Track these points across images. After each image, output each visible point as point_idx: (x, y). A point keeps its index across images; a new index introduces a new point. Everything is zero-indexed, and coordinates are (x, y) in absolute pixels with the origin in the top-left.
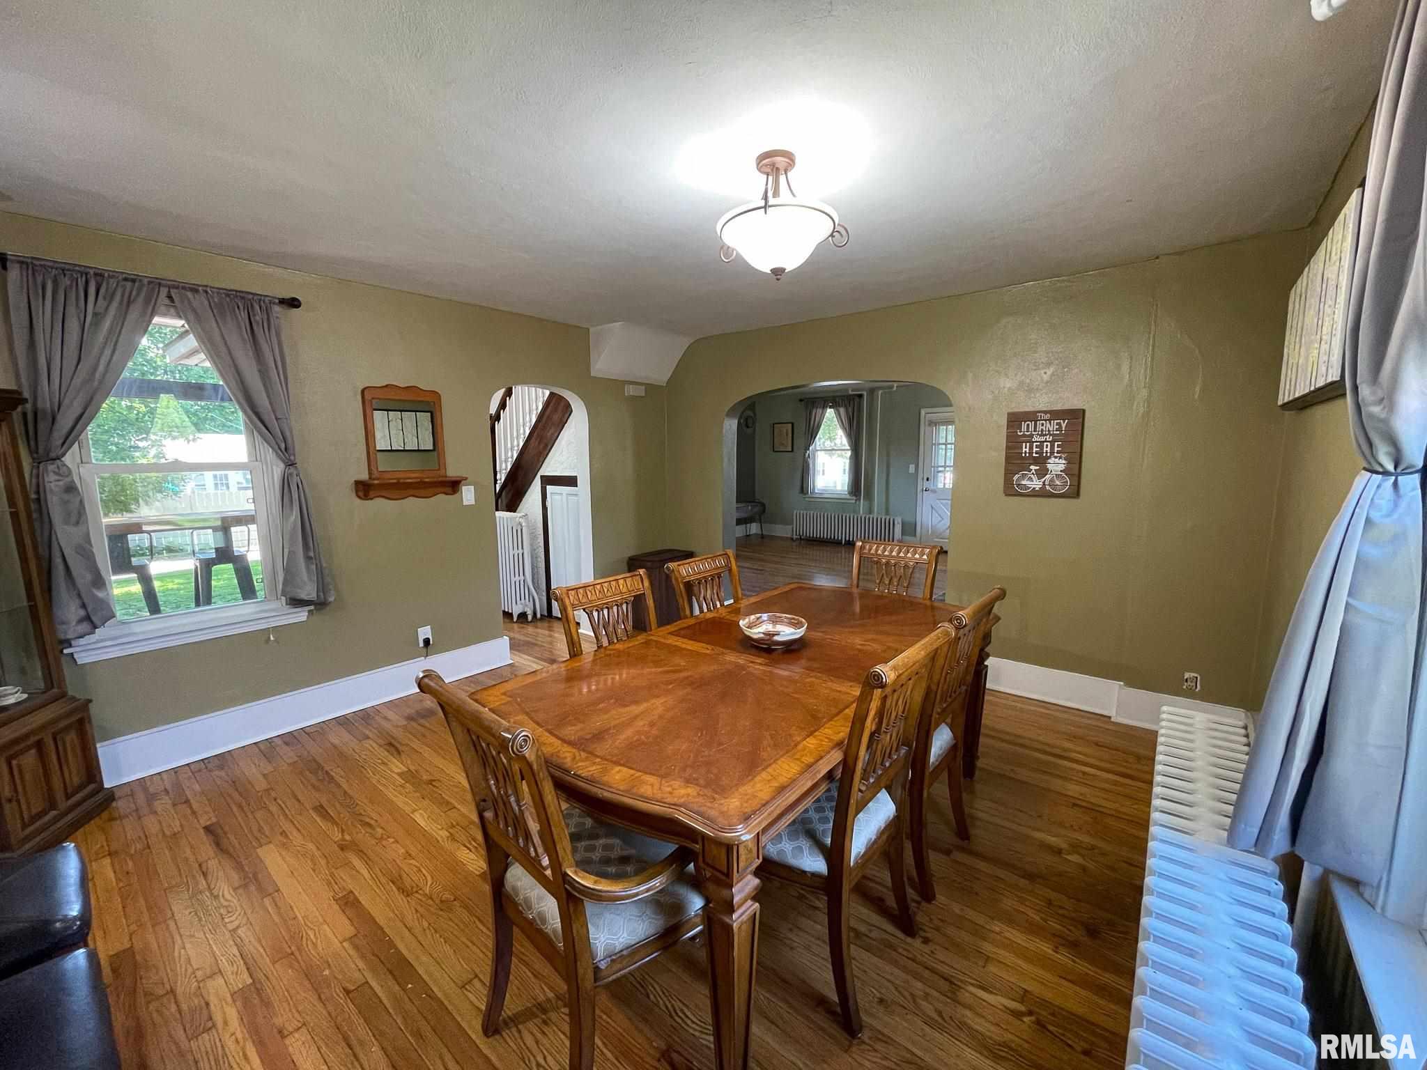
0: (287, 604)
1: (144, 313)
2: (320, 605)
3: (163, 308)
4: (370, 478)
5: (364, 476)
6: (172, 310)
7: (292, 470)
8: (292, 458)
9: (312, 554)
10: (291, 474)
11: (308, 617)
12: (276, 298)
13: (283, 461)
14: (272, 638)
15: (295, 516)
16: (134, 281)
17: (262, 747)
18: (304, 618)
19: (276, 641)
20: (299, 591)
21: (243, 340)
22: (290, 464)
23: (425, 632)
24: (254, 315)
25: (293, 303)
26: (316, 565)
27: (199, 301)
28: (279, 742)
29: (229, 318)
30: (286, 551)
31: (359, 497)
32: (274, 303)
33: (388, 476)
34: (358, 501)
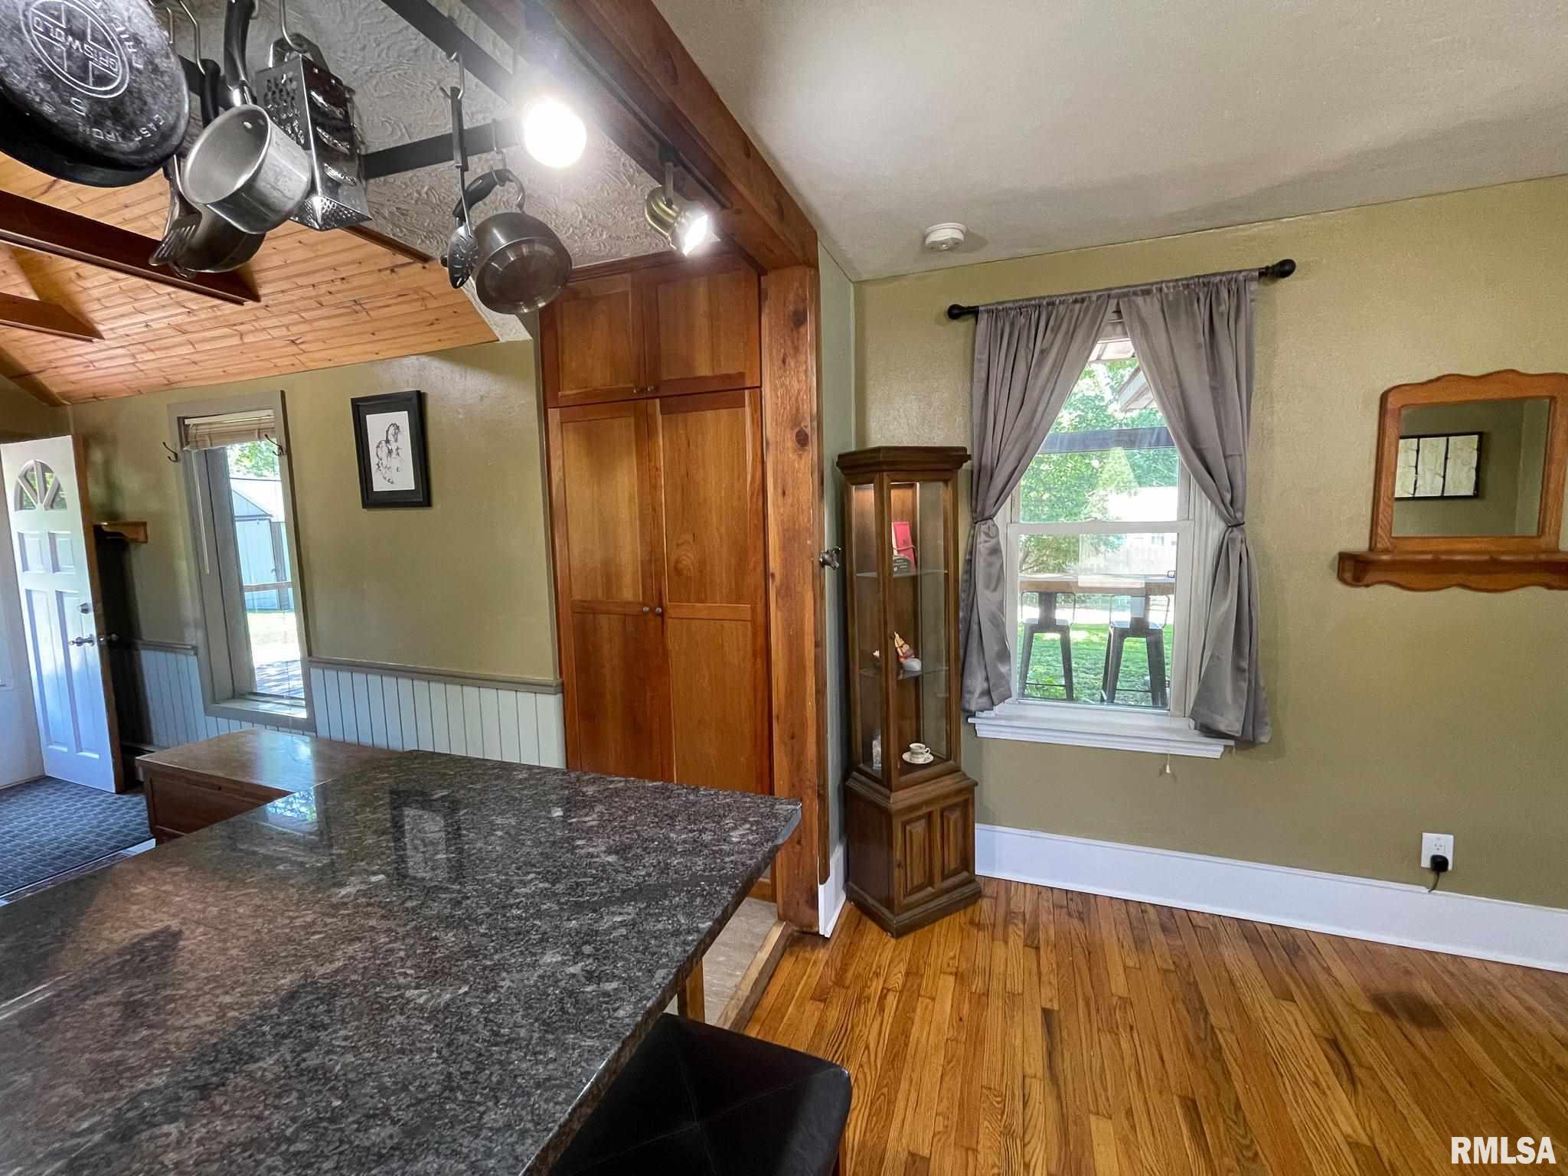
0: (1195, 728)
1: (1085, 340)
2: (1244, 742)
3: (1109, 328)
4: (1371, 549)
5: (1359, 543)
6: (1119, 328)
7: (1236, 533)
8: (1239, 515)
9: (1245, 664)
10: (1233, 540)
11: (1223, 754)
12: (1253, 270)
13: (1225, 520)
14: (1168, 771)
15: (1229, 603)
16: (1083, 300)
17: (1132, 910)
18: (1218, 755)
19: (1173, 775)
20: (1218, 718)
21: (1199, 346)
22: (1235, 524)
23: (1437, 843)
24: (1219, 305)
25: (1284, 269)
26: (1250, 681)
27: (1149, 307)
28: (1152, 914)
29: (1183, 317)
30: (1208, 654)
31: (1341, 579)
32: (1252, 279)
33: (1410, 546)
34: (1340, 586)
